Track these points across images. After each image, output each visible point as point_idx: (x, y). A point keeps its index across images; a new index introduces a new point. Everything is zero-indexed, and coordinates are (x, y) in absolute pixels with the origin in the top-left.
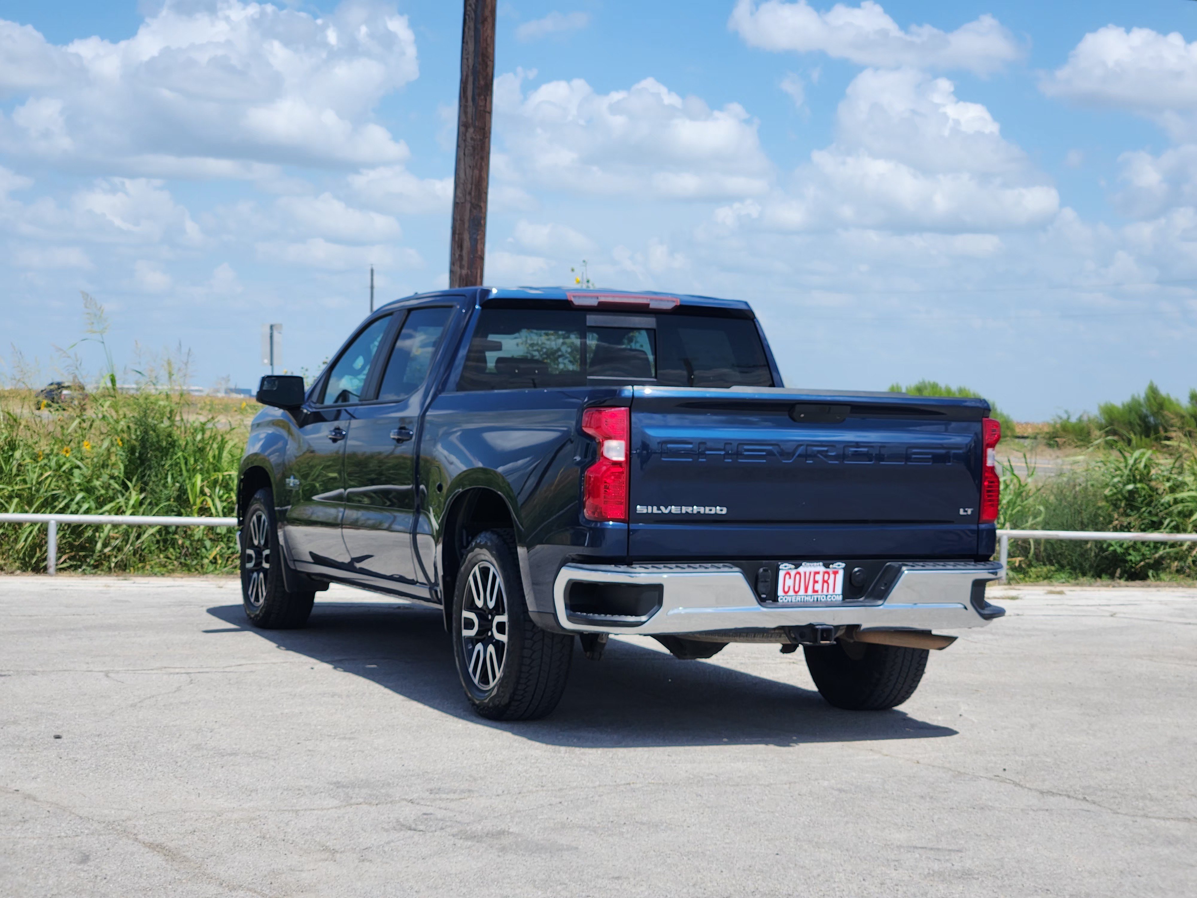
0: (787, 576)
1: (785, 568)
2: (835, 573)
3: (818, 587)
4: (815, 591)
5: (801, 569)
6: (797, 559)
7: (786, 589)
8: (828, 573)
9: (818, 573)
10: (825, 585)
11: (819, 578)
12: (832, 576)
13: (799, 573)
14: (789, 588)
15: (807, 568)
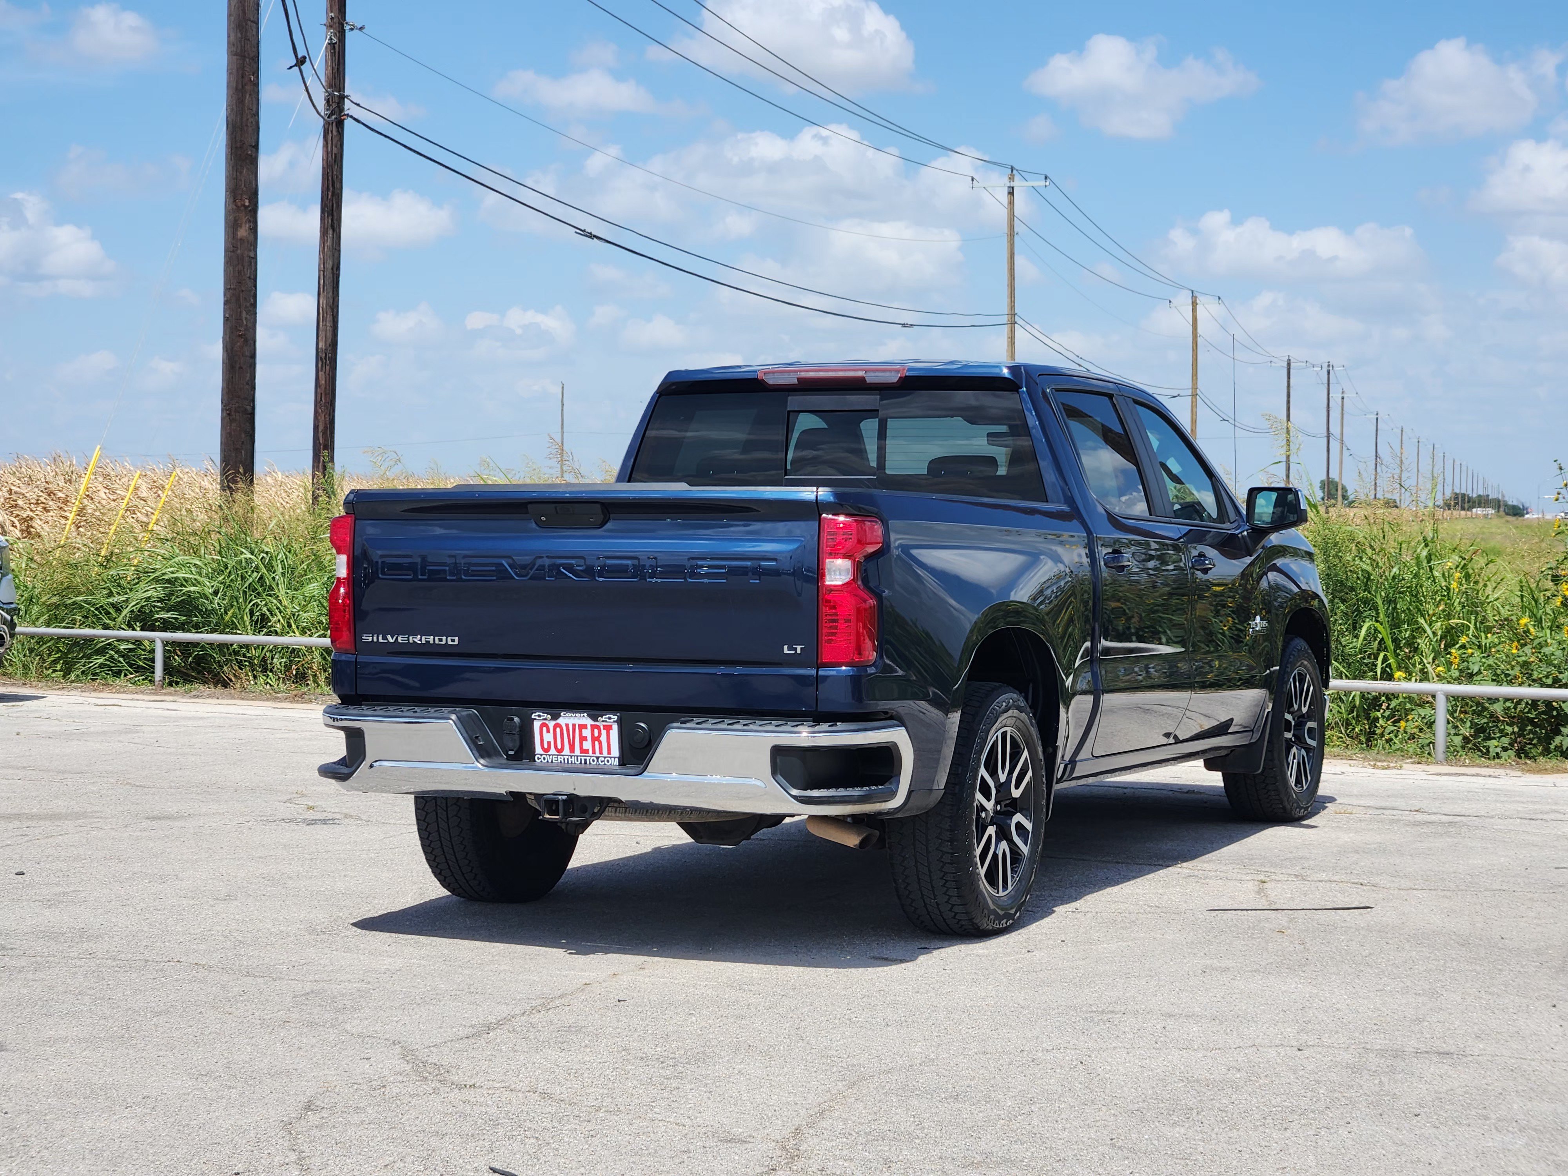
0: (545, 729)
1: (539, 719)
2: (608, 728)
3: (587, 745)
4: (584, 751)
5: (562, 721)
6: (555, 707)
7: (546, 746)
8: (598, 727)
9: (585, 727)
10: (597, 743)
11: (587, 733)
12: (604, 732)
13: (557, 725)
14: (549, 743)
15: (568, 719)
